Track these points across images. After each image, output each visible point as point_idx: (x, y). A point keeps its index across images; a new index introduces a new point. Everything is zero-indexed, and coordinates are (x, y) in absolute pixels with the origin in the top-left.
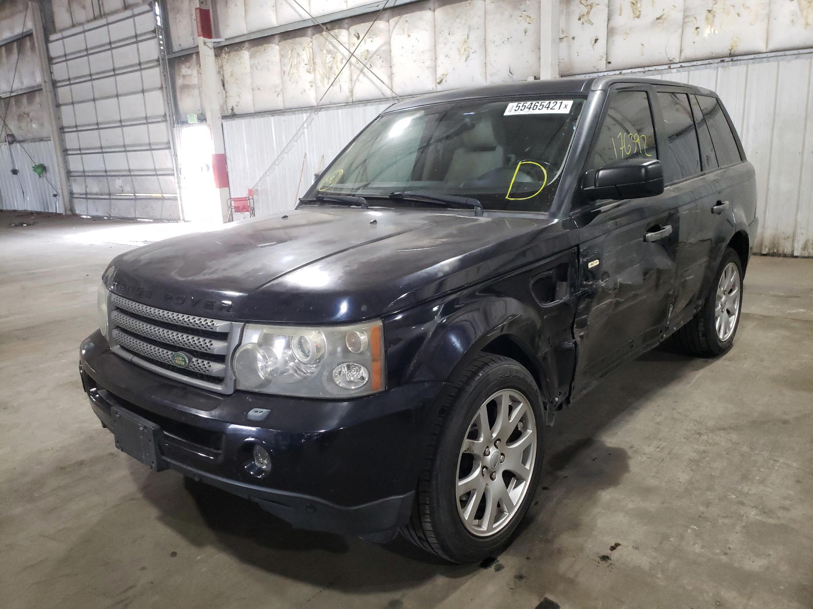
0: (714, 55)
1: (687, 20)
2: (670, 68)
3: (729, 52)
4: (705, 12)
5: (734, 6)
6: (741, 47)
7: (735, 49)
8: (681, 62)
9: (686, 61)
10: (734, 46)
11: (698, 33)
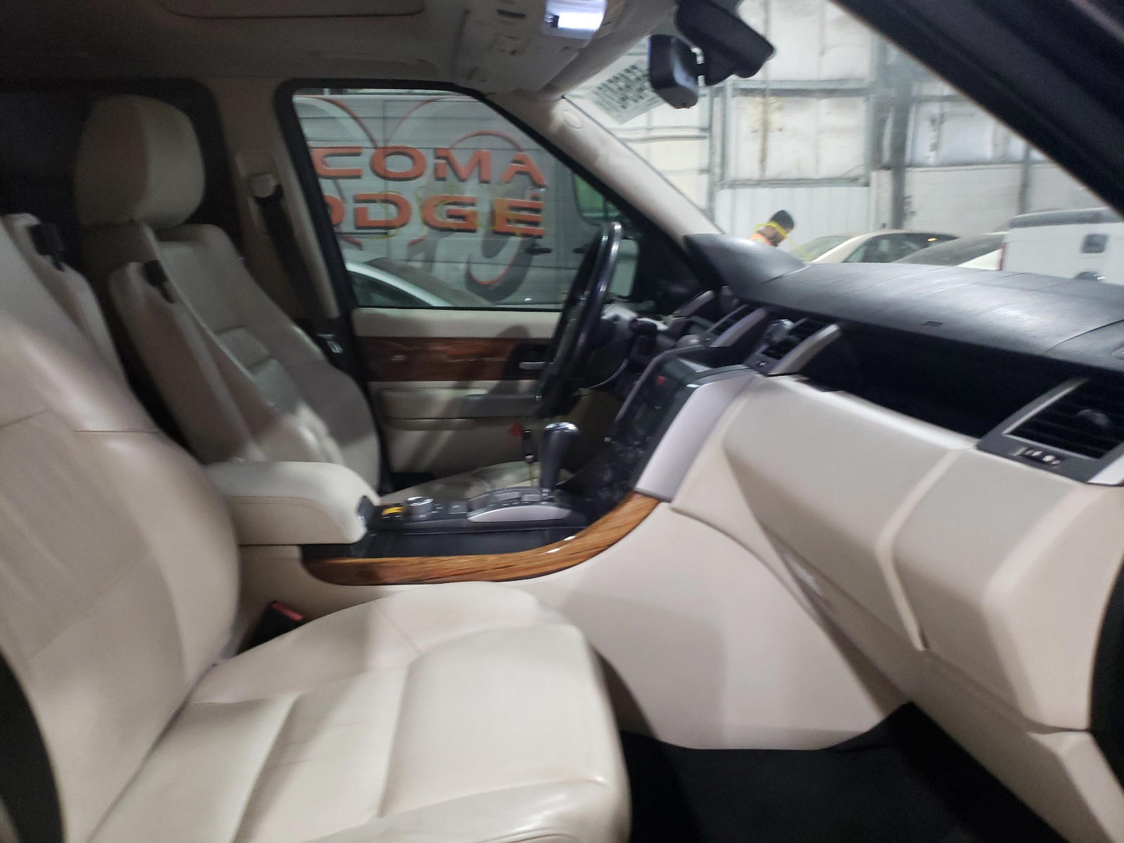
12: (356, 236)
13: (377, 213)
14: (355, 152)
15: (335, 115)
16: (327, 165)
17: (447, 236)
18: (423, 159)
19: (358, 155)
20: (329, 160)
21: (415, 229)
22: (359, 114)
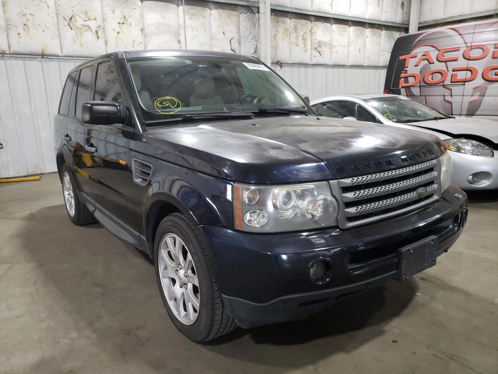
0: (32, 53)
1: (10, 27)
2: (3, 56)
3: (42, 52)
4: (23, 25)
5: (39, 25)
6: (48, 51)
7: (45, 51)
8: (11, 54)
9: (14, 53)
10: (44, 50)
11: (20, 37)
12: (450, 86)
13: (461, 75)
14: (457, 50)
15: (452, 35)
16: (443, 56)
17: (493, 84)
18: (488, 50)
19: (458, 50)
20: (445, 54)
21: (479, 81)
22: (462, 33)
